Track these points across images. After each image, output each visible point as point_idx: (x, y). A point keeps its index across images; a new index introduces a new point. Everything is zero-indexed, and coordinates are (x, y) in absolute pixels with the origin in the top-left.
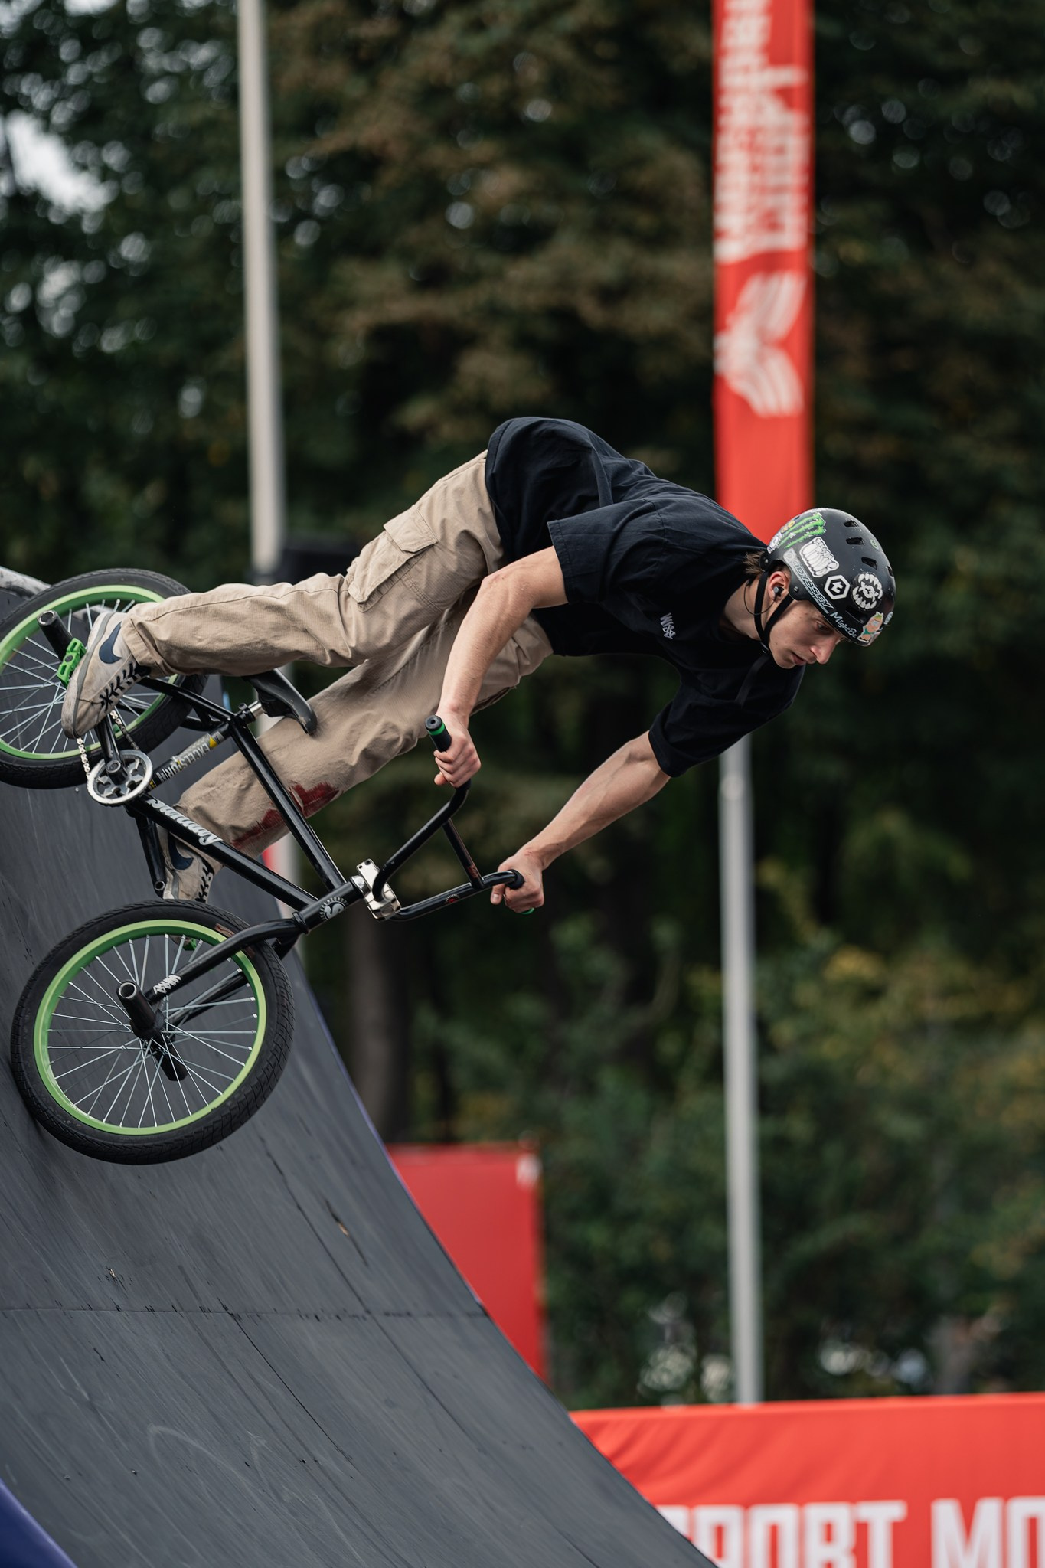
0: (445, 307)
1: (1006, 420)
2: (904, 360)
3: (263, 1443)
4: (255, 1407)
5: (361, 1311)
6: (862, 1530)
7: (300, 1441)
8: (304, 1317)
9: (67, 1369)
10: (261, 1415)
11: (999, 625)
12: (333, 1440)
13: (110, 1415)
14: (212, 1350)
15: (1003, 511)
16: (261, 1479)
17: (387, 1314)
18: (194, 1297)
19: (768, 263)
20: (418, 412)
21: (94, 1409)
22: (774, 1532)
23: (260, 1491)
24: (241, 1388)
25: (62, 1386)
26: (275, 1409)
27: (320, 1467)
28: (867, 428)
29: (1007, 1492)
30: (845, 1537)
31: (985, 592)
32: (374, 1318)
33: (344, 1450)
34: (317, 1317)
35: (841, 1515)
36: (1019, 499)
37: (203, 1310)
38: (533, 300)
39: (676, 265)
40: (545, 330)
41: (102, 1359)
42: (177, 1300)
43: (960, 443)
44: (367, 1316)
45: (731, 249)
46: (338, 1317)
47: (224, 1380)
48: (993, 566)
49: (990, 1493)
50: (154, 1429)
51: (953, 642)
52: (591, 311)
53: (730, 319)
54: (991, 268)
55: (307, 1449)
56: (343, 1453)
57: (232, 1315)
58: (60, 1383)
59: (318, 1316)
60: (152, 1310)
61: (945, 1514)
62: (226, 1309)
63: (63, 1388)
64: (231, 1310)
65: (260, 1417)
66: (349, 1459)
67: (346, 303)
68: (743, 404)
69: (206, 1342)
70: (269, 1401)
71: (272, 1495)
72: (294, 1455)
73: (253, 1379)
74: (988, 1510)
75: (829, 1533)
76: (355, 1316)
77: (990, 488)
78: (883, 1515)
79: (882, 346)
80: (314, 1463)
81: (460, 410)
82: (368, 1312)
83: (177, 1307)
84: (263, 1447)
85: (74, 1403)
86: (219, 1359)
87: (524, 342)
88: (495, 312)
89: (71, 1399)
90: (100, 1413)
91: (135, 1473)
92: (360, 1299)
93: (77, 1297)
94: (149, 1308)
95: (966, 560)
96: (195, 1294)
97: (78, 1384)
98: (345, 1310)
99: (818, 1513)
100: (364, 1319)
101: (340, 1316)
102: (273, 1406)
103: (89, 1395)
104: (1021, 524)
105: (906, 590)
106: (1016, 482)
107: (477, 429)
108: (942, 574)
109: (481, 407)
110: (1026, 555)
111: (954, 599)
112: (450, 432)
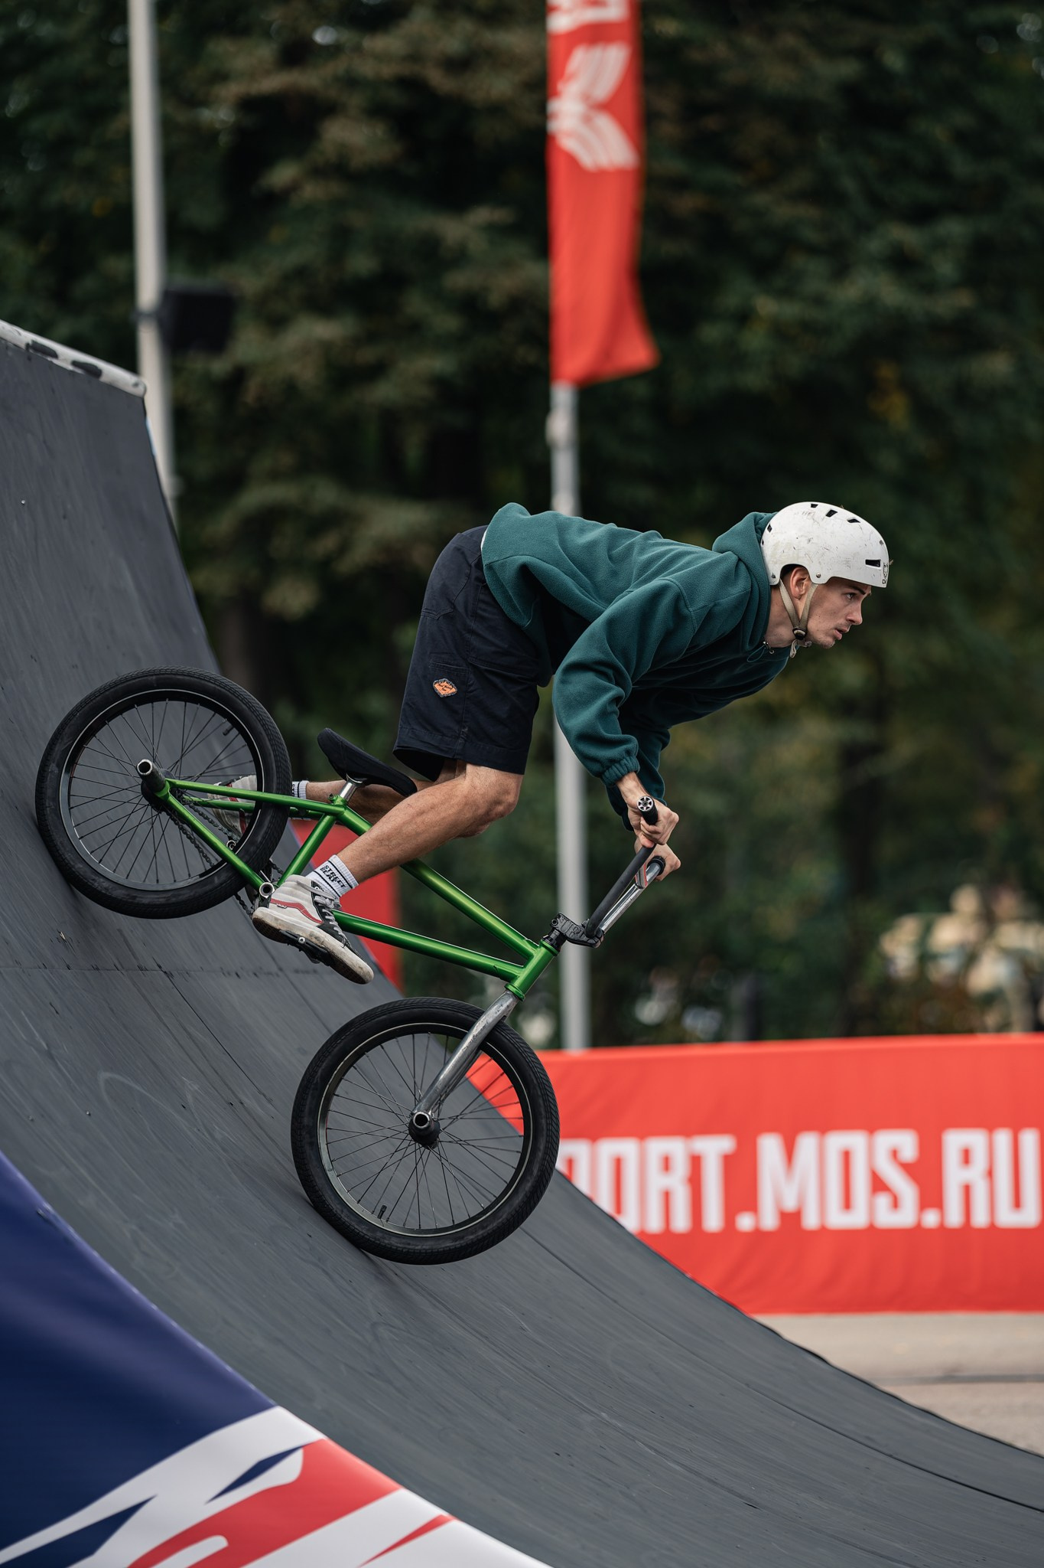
0: (308, 79)
1: (801, 178)
2: (712, 123)
3: (196, 1087)
4: (188, 1055)
5: (274, 969)
6: (696, 1162)
7: (227, 1085)
8: (226, 974)
9: (27, 1021)
10: (193, 1062)
11: (795, 364)
12: (255, 1083)
13: (65, 1062)
14: (149, 1004)
15: (800, 261)
16: (196, 1120)
17: (297, 971)
18: (132, 957)
19: (594, 34)
20: (283, 174)
21: (51, 1057)
22: (618, 1164)
23: (195, 1129)
24: (175, 1039)
25: (23, 1036)
26: (205, 1057)
27: (246, 1109)
28: (680, 185)
29: (824, 1127)
30: (681, 1168)
31: (780, 332)
32: (286, 975)
33: (265, 1093)
34: (237, 974)
35: (676, 1148)
36: (812, 250)
37: (141, 968)
38: (388, 71)
39: (513, 39)
40: (395, 97)
41: (57, 1012)
42: (118, 959)
43: (761, 199)
44: (280, 973)
45: (561, 22)
46: (255, 974)
47: (161, 1031)
48: (790, 310)
49: (809, 1127)
50: (104, 1076)
51: (754, 380)
52: (438, 79)
53: (560, 86)
54: (790, 40)
55: (233, 1093)
56: (264, 1096)
57: (165, 972)
58: (21, 1033)
59: (239, 974)
60: (98, 969)
61: (770, 1147)
62: (160, 967)
63: (24, 1037)
64: (164, 969)
65: (192, 1064)
66: (270, 1101)
67: (221, 77)
68: (572, 161)
69: (144, 996)
70: (200, 1050)
71: (205, 1133)
72: (222, 1097)
73: (185, 1030)
74: (807, 1143)
75: (667, 1164)
76: (270, 973)
77: (787, 240)
78: (714, 1148)
79: (692, 111)
80: (240, 1105)
81: (319, 172)
82: (281, 969)
83: (119, 967)
84: (196, 1091)
85: (35, 1052)
86: (156, 1012)
87: (376, 111)
88: (351, 82)
89: (33, 1049)
90: (57, 1060)
91: (89, 1115)
92: (273, 959)
93: (33, 957)
94: (95, 967)
95: (767, 306)
96: (134, 954)
97: (37, 1035)
98: (261, 968)
99: (658, 1146)
100: (278, 975)
101: (257, 974)
102: (203, 1054)
103: (47, 1045)
104: (813, 273)
105: (711, 333)
106: (810, 235)
107: (336, 188)
108: (744, 317)
109: (339, 169)
110: (819, 301)
111: (755, 340)
112: (312, 192)
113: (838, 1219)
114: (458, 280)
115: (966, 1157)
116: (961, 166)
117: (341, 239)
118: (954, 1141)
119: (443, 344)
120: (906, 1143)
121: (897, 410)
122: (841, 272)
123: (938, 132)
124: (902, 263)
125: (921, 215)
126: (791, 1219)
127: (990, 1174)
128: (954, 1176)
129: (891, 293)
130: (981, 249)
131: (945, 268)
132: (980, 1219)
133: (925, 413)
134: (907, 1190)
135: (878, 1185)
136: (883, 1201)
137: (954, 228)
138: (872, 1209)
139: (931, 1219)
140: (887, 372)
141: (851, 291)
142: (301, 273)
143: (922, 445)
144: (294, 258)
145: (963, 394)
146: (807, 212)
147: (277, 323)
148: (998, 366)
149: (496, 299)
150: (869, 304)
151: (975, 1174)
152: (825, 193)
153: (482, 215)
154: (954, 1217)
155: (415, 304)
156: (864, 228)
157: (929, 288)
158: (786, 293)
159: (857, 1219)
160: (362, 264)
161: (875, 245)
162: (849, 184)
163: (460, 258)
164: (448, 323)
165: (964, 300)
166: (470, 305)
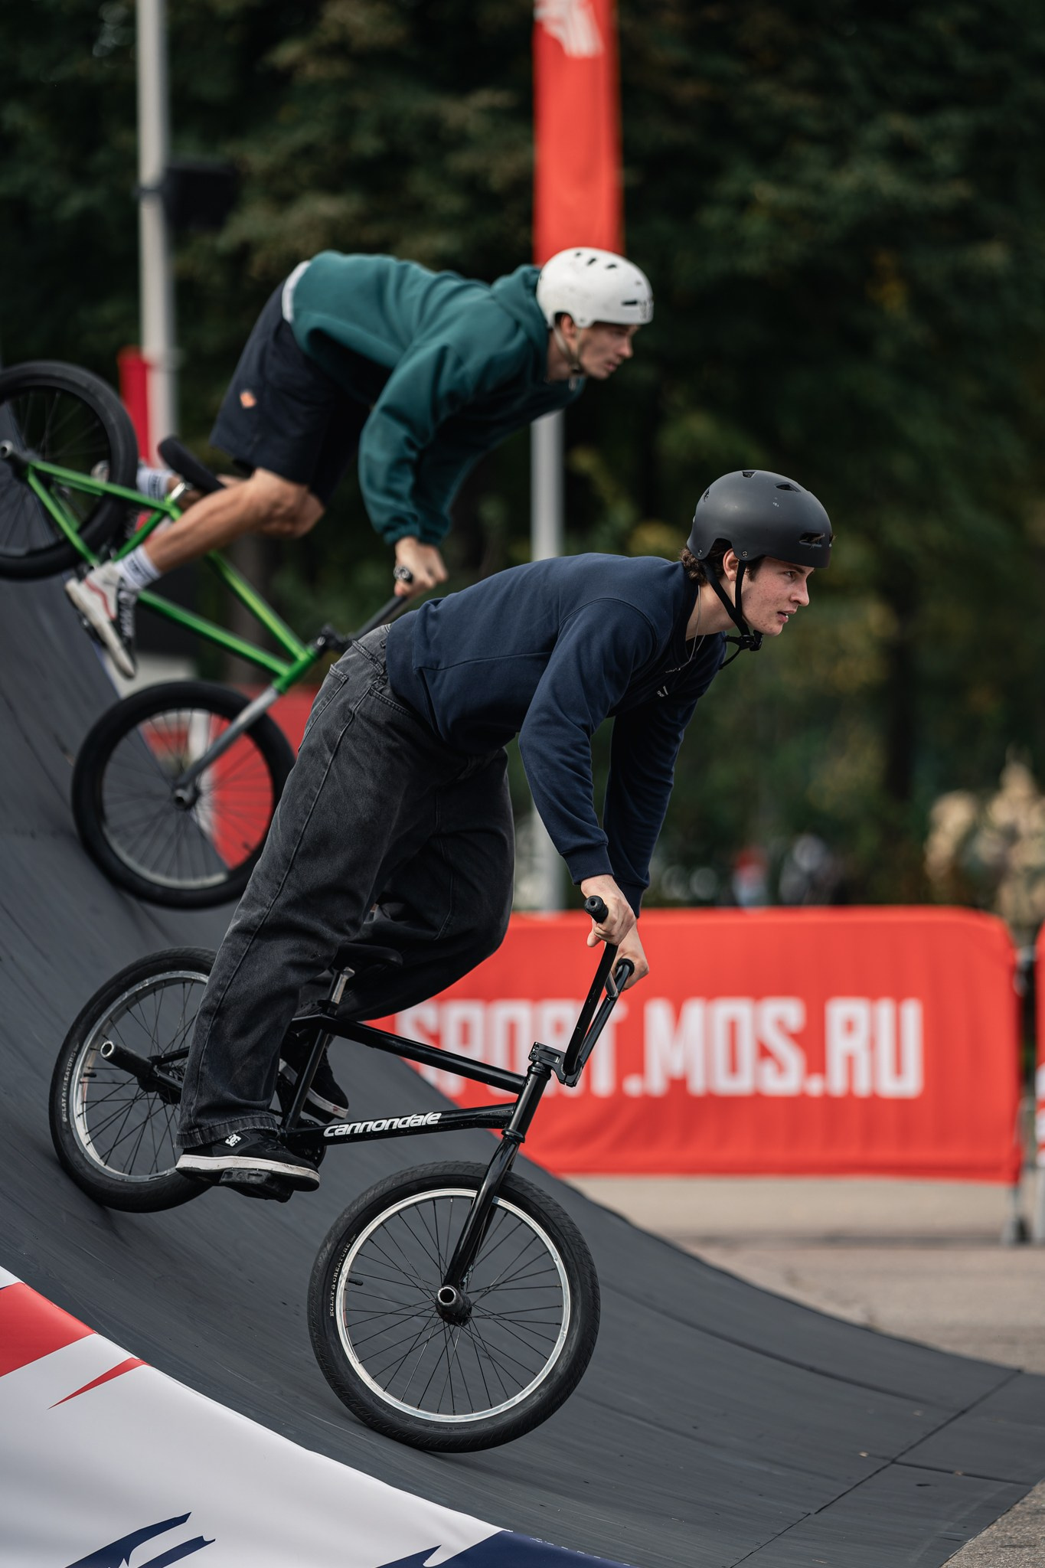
1: (803, 69)
2: (713, 13)
11: (793, 249)
15: (800, 149)
20: (288, 53)
28: (683, 72)
31: (782, 220)
36: (814, 139)
43: (762, 88)
48: (787, 198)
49: (696, 994)
51: (752, 263)
68: (558, 46)
74: (694, 1009)
77: (787, 128)
81: (322, 52)
95: (766, 192)
104: (814, 162)
105: (713, 218)
106: (811, 123)
107: (339, 68)
108: (744, 203)
109: (340, 49)
110: (818, 189)
111: (755, 225)
112: (313, 70)
113: (726, 1085)
114: (463, 162)
115: (850, 1026)
116: (964, 59)
117: (348, 118)
118: (840, 1011)
119: (448, 223)
120: (791, 1011)
121: (894, 299)
122: (840, 159)
123: (940, 24)
124: (901, 153)
125: (922, 106)
126: (678, 1085)
127: (872, 1043)
128: (838, 1045)
129: (888, 181)
130: (982, 142)
131: (945, 158)
132: (862, 1087)
133: (923, 302)
134: (793, 1058)
135: (764, 1052)
136: (768, 1069)
137: (955, 120)
138: (757, 1075)
139: (815, 1087)
140: (885, 259)
141: (847, 181)
142: (307, 152)
143: (918, 332)
144: (301, 136)
145: (964, 283)
146: (804, 101)
147: (284, 200)
148: (994, 256)
149: (497, 181)
150: (867, 193)
151: (857, 1043)
152: (826, 85)
153: (484, 98)
154: (837, 1084)
155: (420, 183)
156: (865, 117)
157: (929, 178)
158: (784, 181)
159: (742, 1085)
160: (367, 144)
161: (873, 134)
162: (851, 75)
163: (461, 140)
164: (451, 203)
165: (958, 191)
166: (472, 185)
